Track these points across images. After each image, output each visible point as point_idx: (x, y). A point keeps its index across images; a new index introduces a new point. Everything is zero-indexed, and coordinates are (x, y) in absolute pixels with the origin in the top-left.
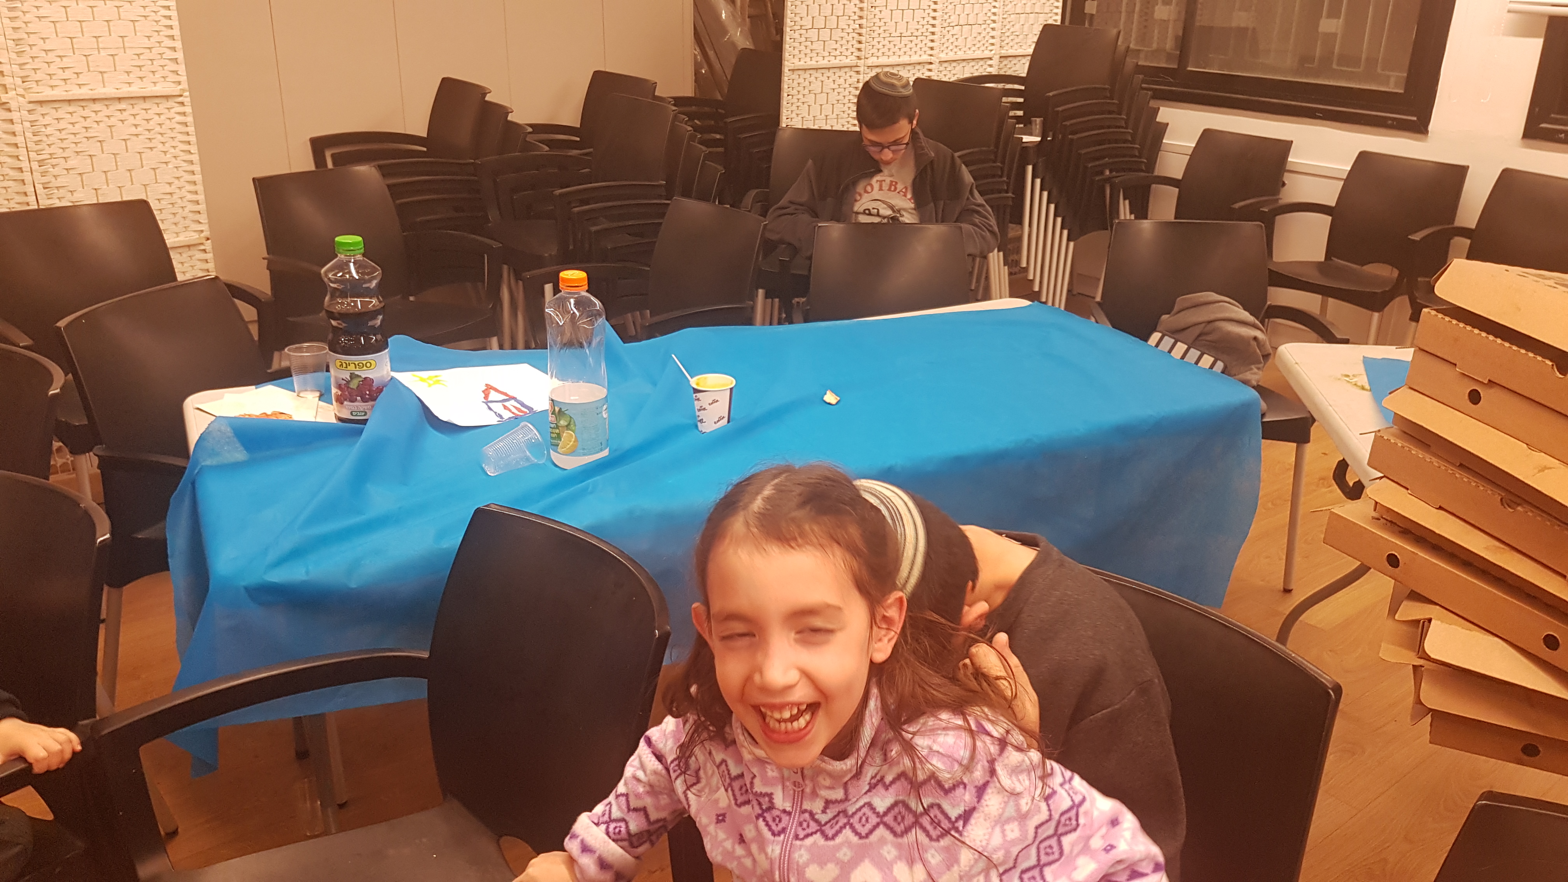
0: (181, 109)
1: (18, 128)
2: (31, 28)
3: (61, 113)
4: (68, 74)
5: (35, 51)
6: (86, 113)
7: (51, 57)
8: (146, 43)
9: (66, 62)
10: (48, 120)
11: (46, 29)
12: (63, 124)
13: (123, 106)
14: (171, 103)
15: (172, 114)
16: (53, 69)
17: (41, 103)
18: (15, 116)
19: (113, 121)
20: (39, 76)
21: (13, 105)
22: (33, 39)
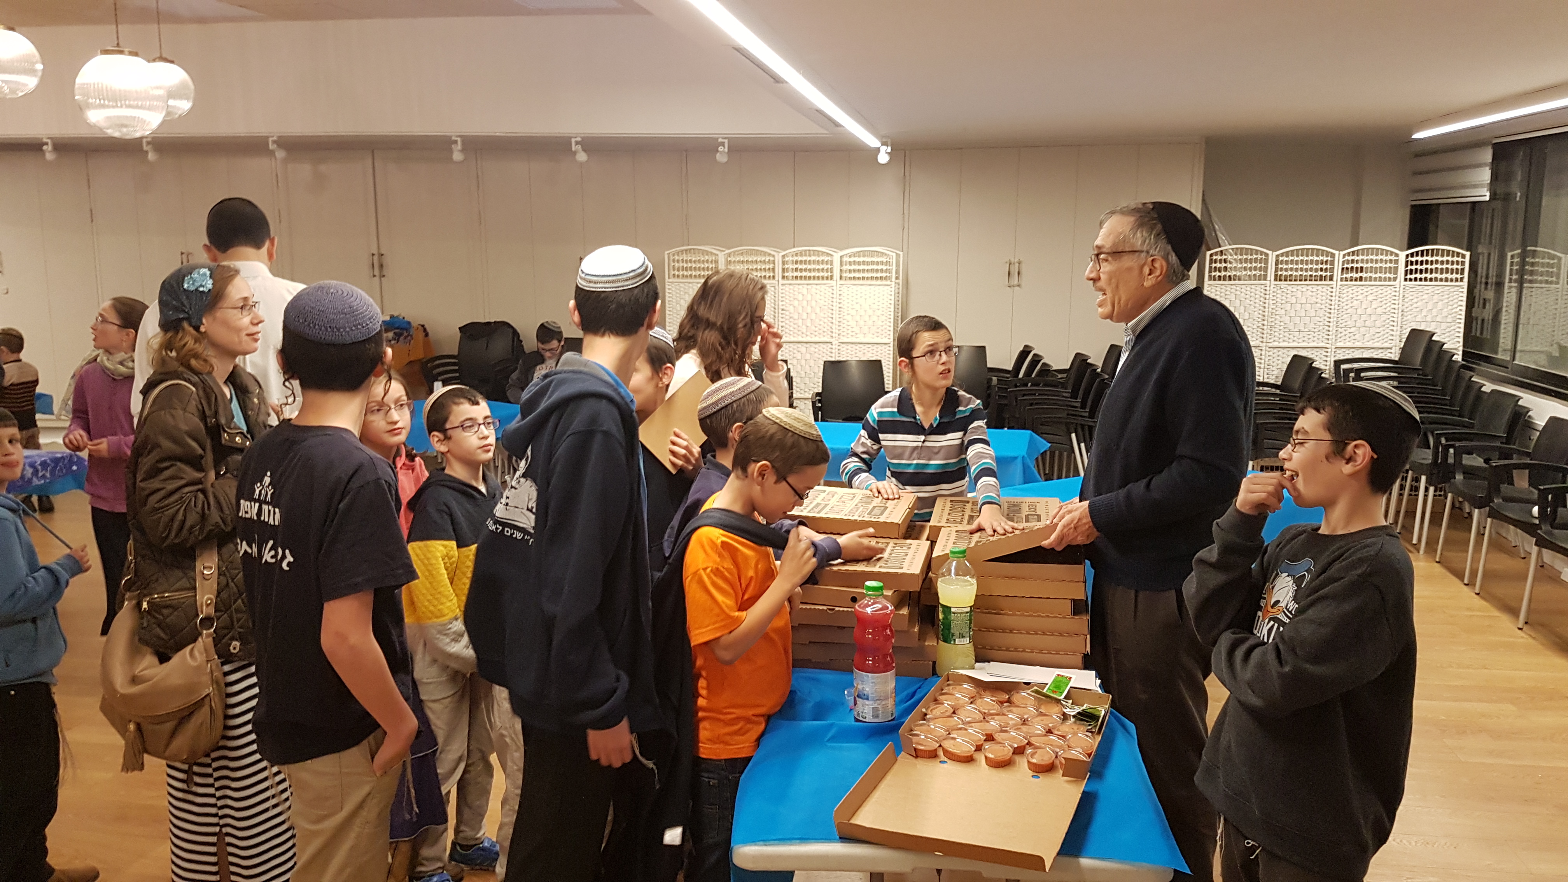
0: (888, 348)
1: (833, 351)
2: (845, 317)
3: (848, 347)
4: (853, 334)
5: (844, 325)
6: (857, 348)
7: (849, 327)
8: (882, 324)
9: (853, 330)
10: (844, 349)
11: (849, 318)
12: (848, 351)
13: (870, 346)
14: (886, 346)
15: (886, 350)
16: (849, 332)
17: (843, 343)
18: (833, 347)
19: (865, 351)
20: (844, 334)
21: (834, 343)
22: (844, 321)
